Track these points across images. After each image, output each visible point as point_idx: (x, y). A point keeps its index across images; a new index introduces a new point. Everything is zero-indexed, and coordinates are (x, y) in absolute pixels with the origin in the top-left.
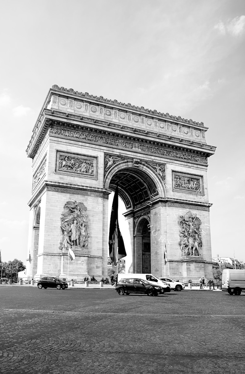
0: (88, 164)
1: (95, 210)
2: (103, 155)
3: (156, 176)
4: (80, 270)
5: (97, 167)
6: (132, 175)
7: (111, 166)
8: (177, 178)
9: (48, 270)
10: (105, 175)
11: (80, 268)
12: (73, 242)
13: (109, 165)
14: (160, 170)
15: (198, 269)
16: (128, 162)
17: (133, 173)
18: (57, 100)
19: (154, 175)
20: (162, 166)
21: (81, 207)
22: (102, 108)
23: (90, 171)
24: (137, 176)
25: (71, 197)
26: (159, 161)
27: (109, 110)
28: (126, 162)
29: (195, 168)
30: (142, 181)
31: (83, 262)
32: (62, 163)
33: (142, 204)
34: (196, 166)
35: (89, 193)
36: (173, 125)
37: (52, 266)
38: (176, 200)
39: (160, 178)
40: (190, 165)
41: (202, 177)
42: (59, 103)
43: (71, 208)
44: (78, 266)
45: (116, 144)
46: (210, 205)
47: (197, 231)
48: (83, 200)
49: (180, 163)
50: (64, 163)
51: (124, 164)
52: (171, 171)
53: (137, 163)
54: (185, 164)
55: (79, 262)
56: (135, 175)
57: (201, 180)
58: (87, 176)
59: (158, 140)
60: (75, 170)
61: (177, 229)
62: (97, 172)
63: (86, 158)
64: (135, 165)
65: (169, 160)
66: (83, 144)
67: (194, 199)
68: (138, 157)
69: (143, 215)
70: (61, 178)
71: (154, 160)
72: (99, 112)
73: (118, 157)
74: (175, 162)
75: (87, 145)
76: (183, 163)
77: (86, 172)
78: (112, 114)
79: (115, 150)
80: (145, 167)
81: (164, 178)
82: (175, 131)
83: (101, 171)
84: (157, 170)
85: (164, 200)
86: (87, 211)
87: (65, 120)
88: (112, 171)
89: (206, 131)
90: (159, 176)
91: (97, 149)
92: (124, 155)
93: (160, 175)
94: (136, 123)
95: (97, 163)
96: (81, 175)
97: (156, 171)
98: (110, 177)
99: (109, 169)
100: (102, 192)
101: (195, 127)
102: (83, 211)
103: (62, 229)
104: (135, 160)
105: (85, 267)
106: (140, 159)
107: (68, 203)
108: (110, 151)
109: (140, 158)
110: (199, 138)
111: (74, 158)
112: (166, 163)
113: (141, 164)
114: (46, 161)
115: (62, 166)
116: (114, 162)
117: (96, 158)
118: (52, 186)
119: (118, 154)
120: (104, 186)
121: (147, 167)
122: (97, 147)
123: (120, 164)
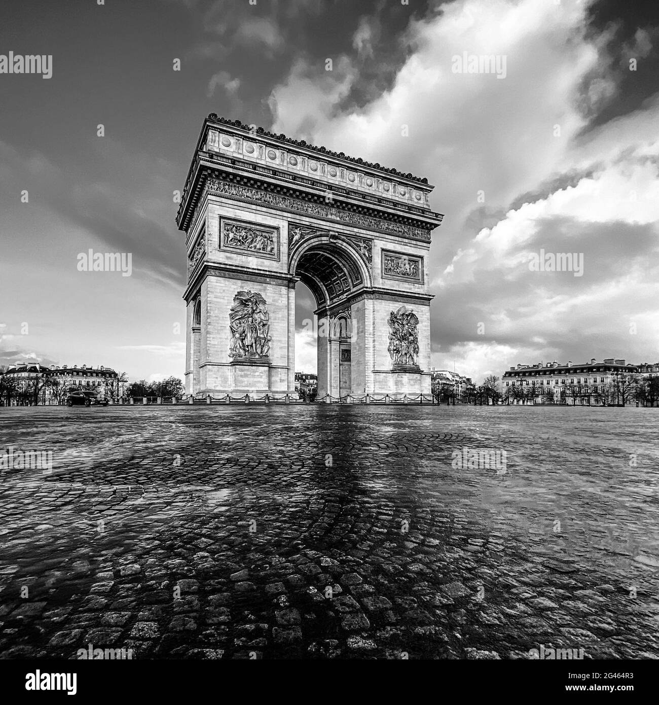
0: (266, 237)
1: (277, 304)
2: (286, 224)
3: (359, 258)
4: (258, 385)
5: (279, 242)
6: (326, 257)
7: (297, 241)
8: (388, 260)
9: (214, 385)
10: (289, 255)
11: (259, 382)
12: (248, 346)
13: (294, 239)
14: (365, 247)
15: (412, 382)
16: (321, 236)
17: (328, 253)
18: (217, 139)
19: (357, 255)
20: (368, 241)
21: (258, 300)
22: (284, 153)
23: (269, 249)
24: (333, 258)
25: (243, 285)
26: (364, 236)
27: (295, 156)
28: (318, 237)
29: (412, 245)
30: (341, 264)
31: (261, 374)
32: (228, 235)
33: (340, 297)
34: (414, 242)
35: (268, 280)
36: (385, 182)
37: (219, 379)
38: (385, 291)
39: (365, 259)
40: (406, 241)
41: (422, 258)
42: (220, 143)
43: (243, 301)
44: (255, 380)
45: (305, 208)
46: (431, 297)
47: (413, 333)
48: (260, 290)
49: (393, 238)
50: (231, 235)
51: (316, 240)
52: (380, 250)
53: (334, 237)
54: (400, 239)
55: (257, 374)
56: (331, 257)
57: (420, 262)
58: (265, 255)
59: (363, 204)
60: (247, 246)
61: (385, 331)
62: (279, 250)
63: (263, 228)
64: (331, 240)
65: (377, 234)
66: (259, 208)
67: (410, 289)
68: (335, 230)
69: (341, 313)
70: (228, 258)
71: (358, 234)
72: (280, 159)
73: (308, 228)
74: (387, 236)
75: (264, 209)
76: (397, 238)
77: (263, 248)
78: (298, 162)
79: (304, 218)
80: (345, 244)
81: (370, 259)
82: (388, 191)
83: (284, 249)
84: (362, 248)
85: (370, 290)
86: (266, 306)
87: (231, 170)
88: (300, 249)
89: (431, 191)
90: (363, 256)
91: (278, 217)
92: (316, 225)
93: (365, 255)
94: (333, 178)
95: (279, 237)
96: (256, 254)
97: (360, 250)
98: (297, 257)
99: (295, 247)
100: (286, 279)
101: (415, 185)
102: (261, 305)
103: (231, 329)
104: (331, 233)
105: (265, 379)
106: (338, 232)
107: (240, 293)
108: (297, 219)
109: (339, 230)
110: (420, 202)
111: (245, 229)
112: (373, 238)
113: (340, 239)
114: (205, 232)
115: (229, 240)
116: (302, 236)
117: (277, 229)
118: (216, 269)
119: (308, 224)
120: (289, 270)
121: (347, 243)
122: (279, 213)
123: (310, 239)
